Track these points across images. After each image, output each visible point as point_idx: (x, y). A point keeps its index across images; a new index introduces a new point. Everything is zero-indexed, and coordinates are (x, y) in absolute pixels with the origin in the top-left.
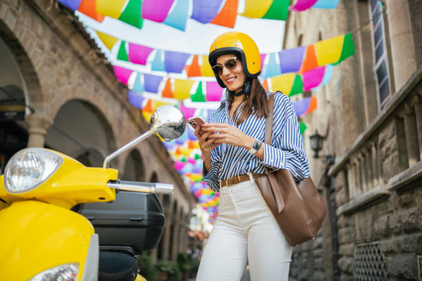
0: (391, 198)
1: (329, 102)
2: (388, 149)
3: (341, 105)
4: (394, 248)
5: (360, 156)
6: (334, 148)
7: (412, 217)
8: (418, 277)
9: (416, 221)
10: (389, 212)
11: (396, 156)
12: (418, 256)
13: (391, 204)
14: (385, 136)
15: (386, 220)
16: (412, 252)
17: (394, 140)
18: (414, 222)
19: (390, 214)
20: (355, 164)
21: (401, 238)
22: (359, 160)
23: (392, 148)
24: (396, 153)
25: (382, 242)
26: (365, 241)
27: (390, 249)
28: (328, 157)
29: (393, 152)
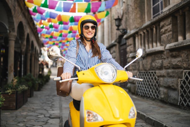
0: (165, 53)
1: (124, 2)
2: (166, 30)
3: (133, 5)
4: (165, 74)
5: (145, 31)
6: (126, 25)
7: (179, 62)
8: (178, 88)
9: (181, 64)
10: (162, 59)
11: (171, 34)
12: (179, 79)
13: (165, 55)
14: (165, 24)
15: (161, 62)
16: (176, 77)
17: (170, 26)
18: (180, 64)
19: (163, 60)
20: (141, 35)
21: (170, 71)
22: (144, 33)
23: (169, 30)
24: (171, 33)
25: (157, 71)
26: (146, 70)
27: (162, 75)
28: (124, 30)
29: (169, 32)
